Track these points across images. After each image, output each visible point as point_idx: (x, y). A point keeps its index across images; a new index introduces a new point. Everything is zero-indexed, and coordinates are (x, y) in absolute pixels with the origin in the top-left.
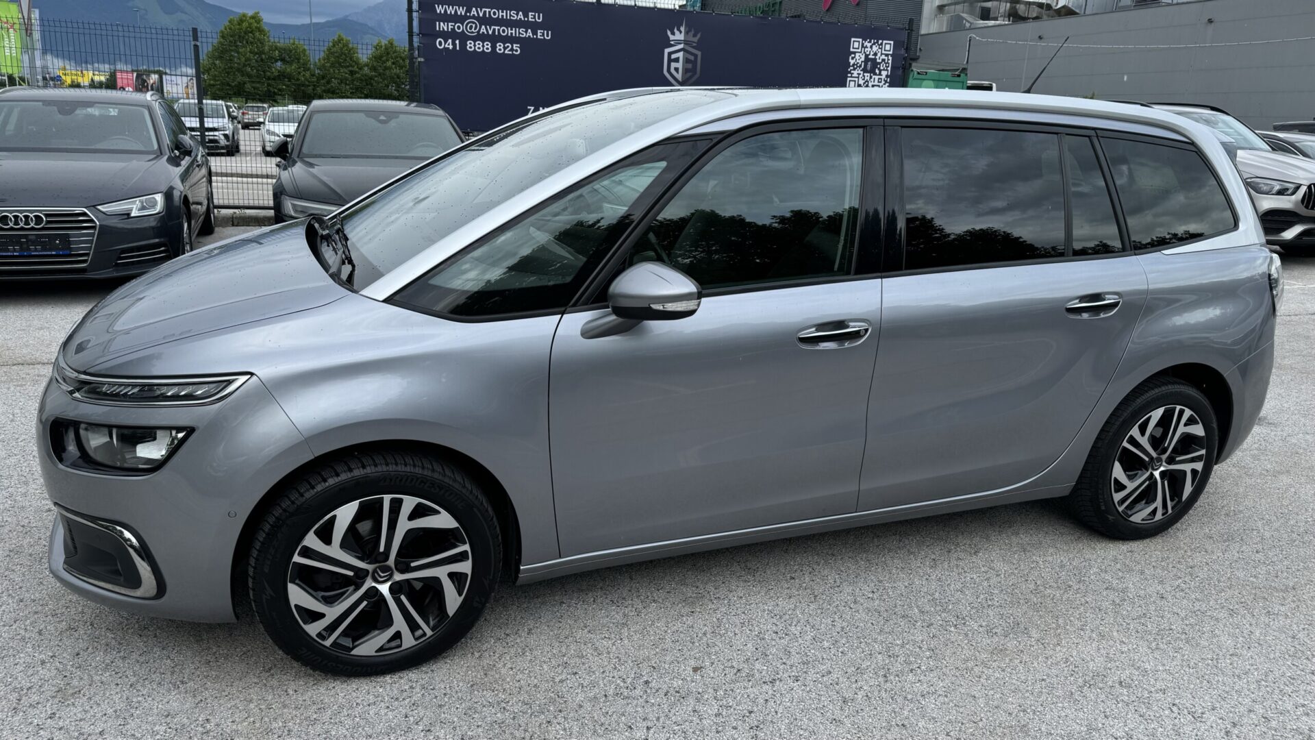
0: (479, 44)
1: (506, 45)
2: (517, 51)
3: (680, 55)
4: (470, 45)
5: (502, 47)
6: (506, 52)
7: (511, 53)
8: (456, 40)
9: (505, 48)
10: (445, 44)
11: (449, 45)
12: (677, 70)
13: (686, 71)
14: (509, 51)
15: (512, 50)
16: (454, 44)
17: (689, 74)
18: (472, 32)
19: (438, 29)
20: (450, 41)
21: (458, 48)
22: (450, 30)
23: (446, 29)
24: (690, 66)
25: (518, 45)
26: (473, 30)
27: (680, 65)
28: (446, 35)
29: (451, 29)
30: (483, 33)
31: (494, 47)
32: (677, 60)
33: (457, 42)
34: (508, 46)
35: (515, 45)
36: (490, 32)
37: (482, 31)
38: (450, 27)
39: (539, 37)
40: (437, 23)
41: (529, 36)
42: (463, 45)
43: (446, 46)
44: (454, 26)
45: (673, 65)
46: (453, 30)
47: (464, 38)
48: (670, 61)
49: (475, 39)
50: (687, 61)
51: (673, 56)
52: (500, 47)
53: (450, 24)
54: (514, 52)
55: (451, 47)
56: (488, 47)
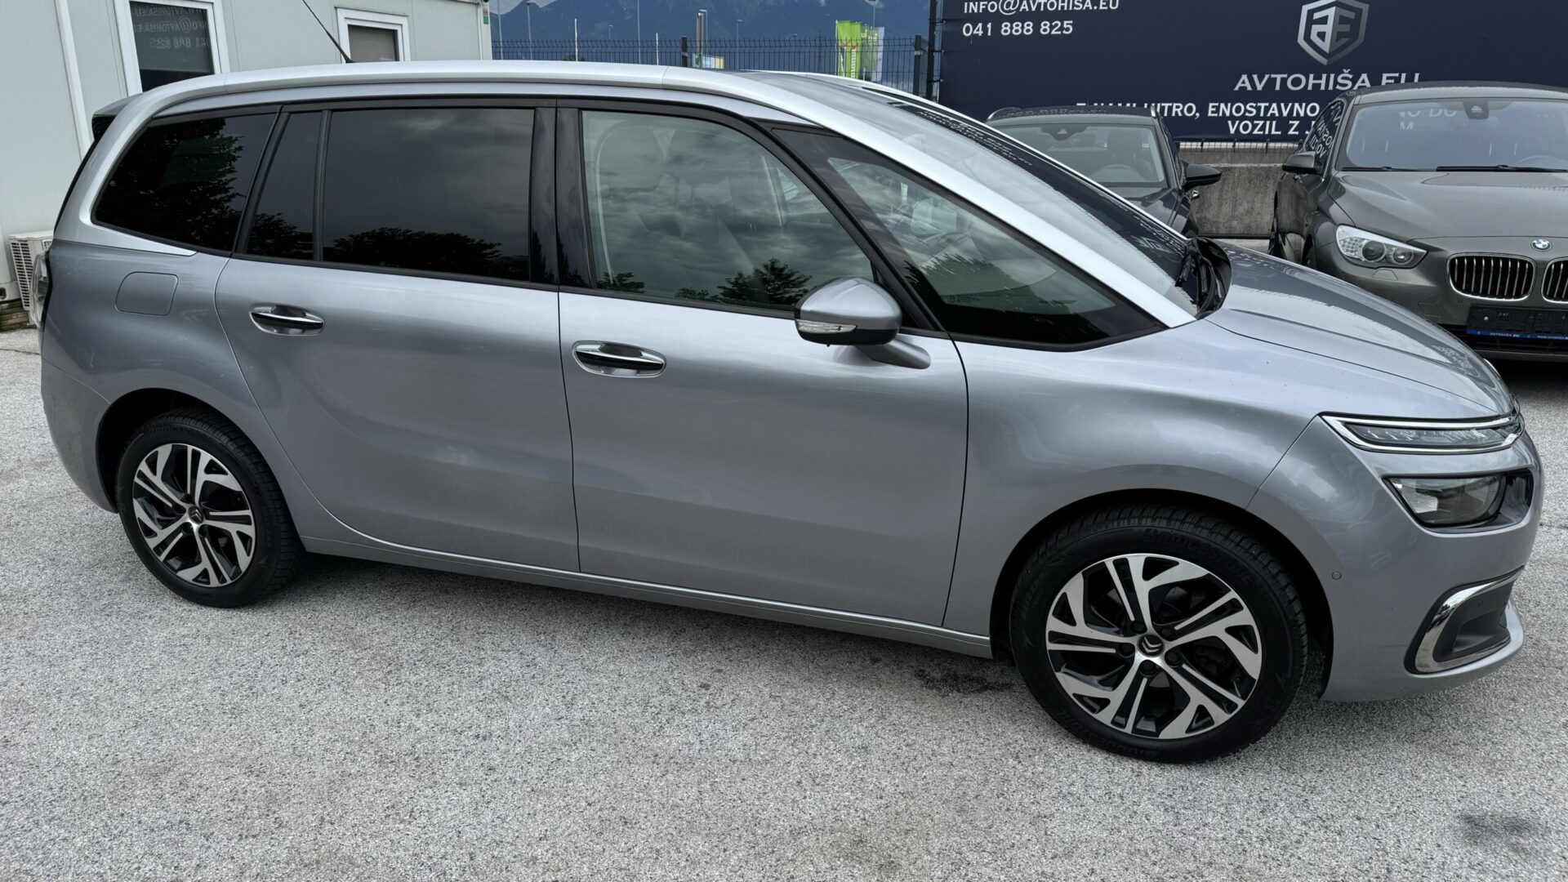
0: (1017, 25)
1: (1053, 24)
2: (1068, 29)
3: (1331, 12)
4: (1006, 29)
5: (1047, 27)
6: (1053, 32)
7: (1059, 33)
8: (987, 24)
9: (1052, 28)
10: (973, 30)
11: (978, 30)
12: (1322, 35)
13: (1338, 35)
14: (1057, 31)
15: (1061, 29)
16: (985, 29)
17: (1344, 41)
18: (1010, 11)
19: (966, 11)
20: (980, 25)
21: (989, 34)
22: (981, 11)
23: (976, 11)
24: (1346, 28)
25: (1071, 22)
26: (1011, 8)
27: (1328, 29)
28: (974, 19)
29: (983, 9)
30: (1024, 10)
31: (1037, 27)
32: (1324, 20)
33: (989, 26)
34: (1056, 25)
35: (1065, 22)
36: (1034, 9)
37: (1022, 7)
38: (981, 7)
39: (1101, 8)
40: (966, 4)
41: (1088, 8)
42: (997, 29)
43: (975, 32)
44: (987, 6)
45: (1316, 29)
46: (985, 10)
47: (997, 19)
48: (1311, 22)
49: (1011, 20)
50: (1341, 20)
51: (1317, 16)
52: (1045, 27)
53: (981, 3)
54: (1064, 32)
55: (980, 33)
56: (1029, 27)
